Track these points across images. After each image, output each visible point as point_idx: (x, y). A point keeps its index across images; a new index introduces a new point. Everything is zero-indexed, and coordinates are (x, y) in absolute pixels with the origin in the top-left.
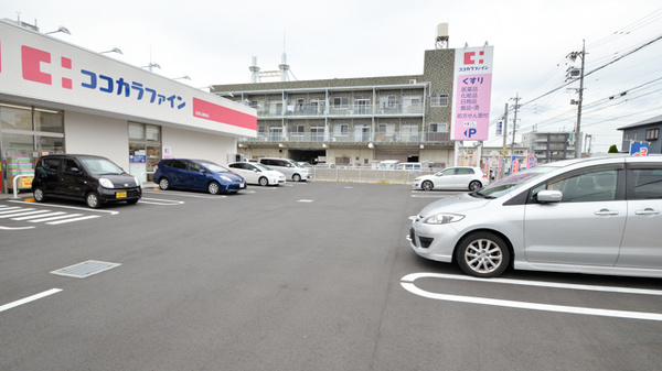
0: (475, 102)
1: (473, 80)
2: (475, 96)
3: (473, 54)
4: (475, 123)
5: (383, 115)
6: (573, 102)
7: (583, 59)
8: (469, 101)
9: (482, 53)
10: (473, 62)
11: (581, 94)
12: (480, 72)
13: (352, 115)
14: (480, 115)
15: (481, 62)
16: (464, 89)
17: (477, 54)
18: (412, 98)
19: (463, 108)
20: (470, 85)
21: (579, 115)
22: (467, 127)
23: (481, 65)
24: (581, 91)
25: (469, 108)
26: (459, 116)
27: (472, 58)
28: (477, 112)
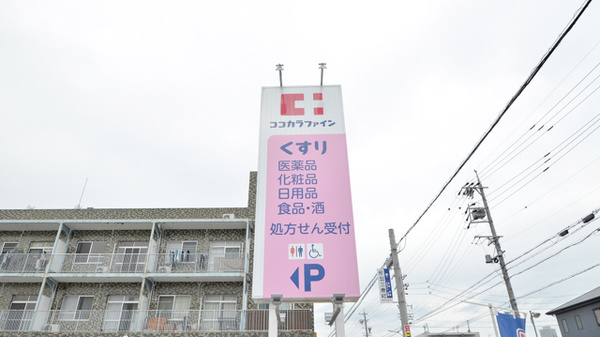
0: (313, 194)
1: (304, 147)
2: (313, 180)
3: (300, 97)
4: (319, 247)
5: (168, 274)
6: (489, 260)
7: (482, 194)
8: (298, 193)
9: (318, 97)
10: (301, 112)
11: (498, 246)
12: (319, 130)
13: (106, 274)
14: (330, 228)
15: (319, 111)
16: (283, 165)
17: (309, 97)
18: (226, 246)
19: (284, 209)
20: (297, 155)
21: (507, 279)
22: (298, 261)
23: (319, 118)
24: (495, 240)
25: (299, 210)
26: (275, 229)
27: (298, 104)
28: (321, 220)
